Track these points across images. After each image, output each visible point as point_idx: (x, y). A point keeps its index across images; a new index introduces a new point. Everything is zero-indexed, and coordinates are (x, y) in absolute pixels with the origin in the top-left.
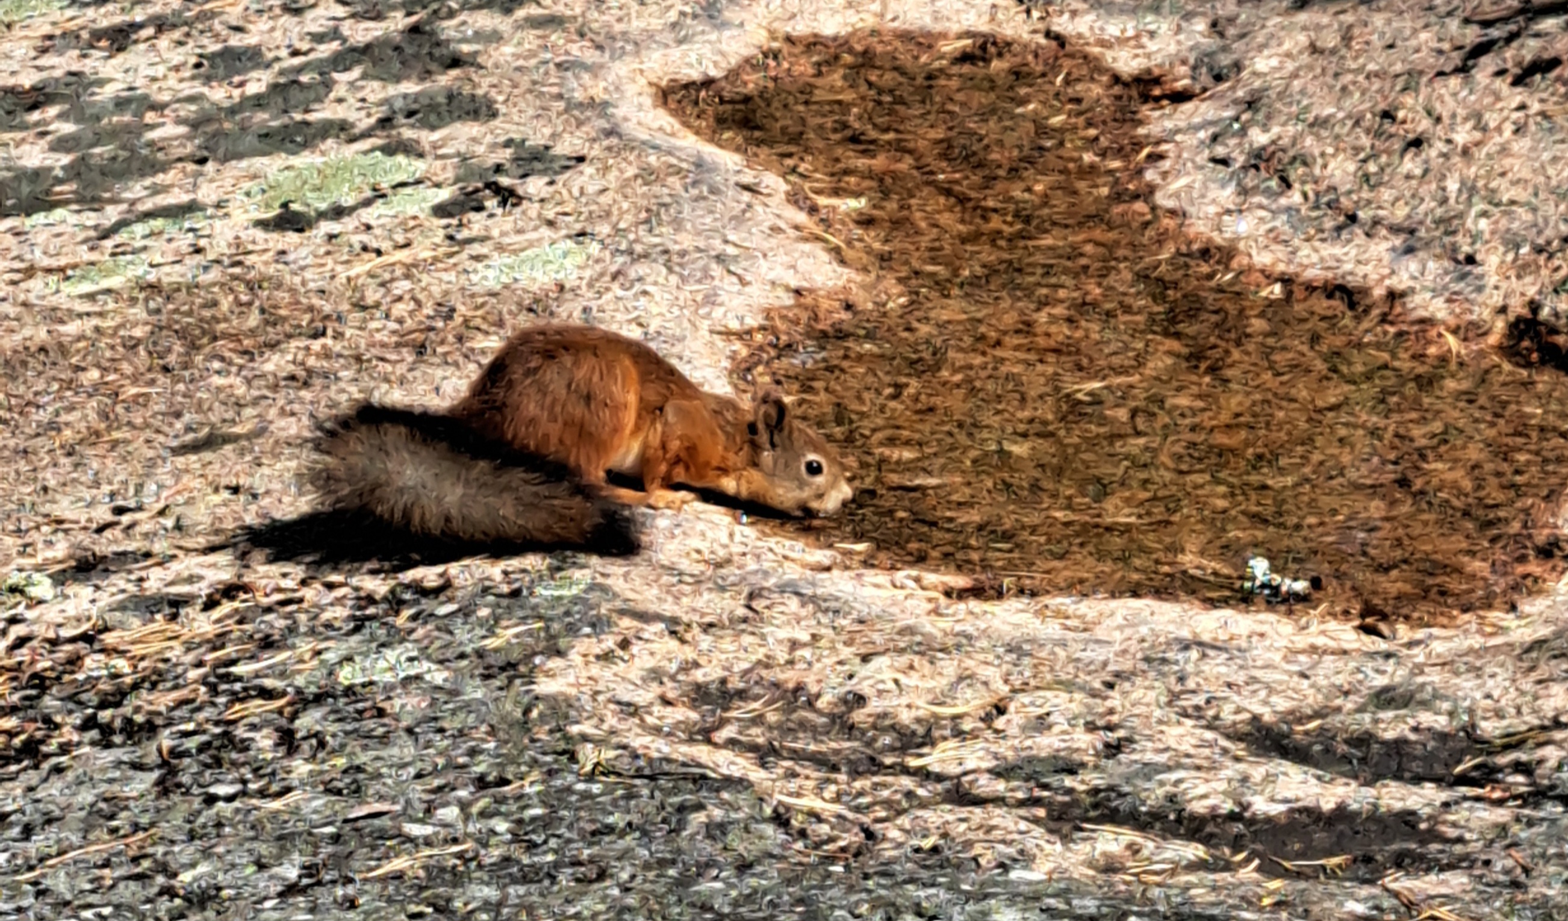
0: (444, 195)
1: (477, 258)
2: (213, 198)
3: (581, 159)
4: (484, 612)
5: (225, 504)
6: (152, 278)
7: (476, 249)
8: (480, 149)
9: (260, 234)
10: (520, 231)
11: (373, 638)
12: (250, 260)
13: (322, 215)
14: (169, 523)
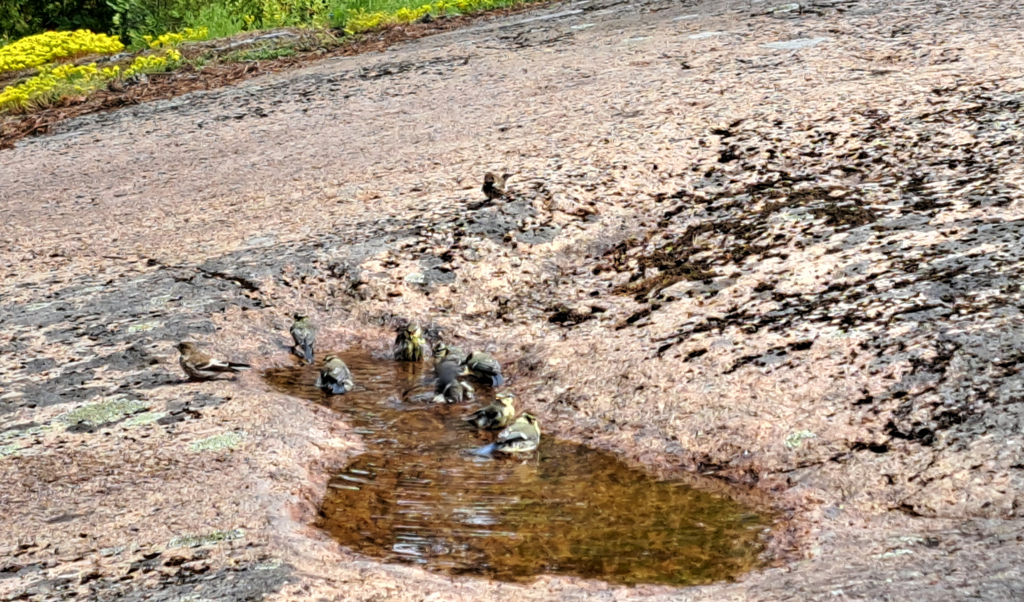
0: (163, 415)
1: (185, 440)
2: (42, 421)
3: (229, 399)
4: (230, 578)
5: (80, 542)
6: (18, 454)
7: (184, 436)
8: (177, 396)
9: (70, 435)
10: (204, 429)
11: (174, 591)
12: (67, 445)
13: (100, 426)
14: (53, 551)
